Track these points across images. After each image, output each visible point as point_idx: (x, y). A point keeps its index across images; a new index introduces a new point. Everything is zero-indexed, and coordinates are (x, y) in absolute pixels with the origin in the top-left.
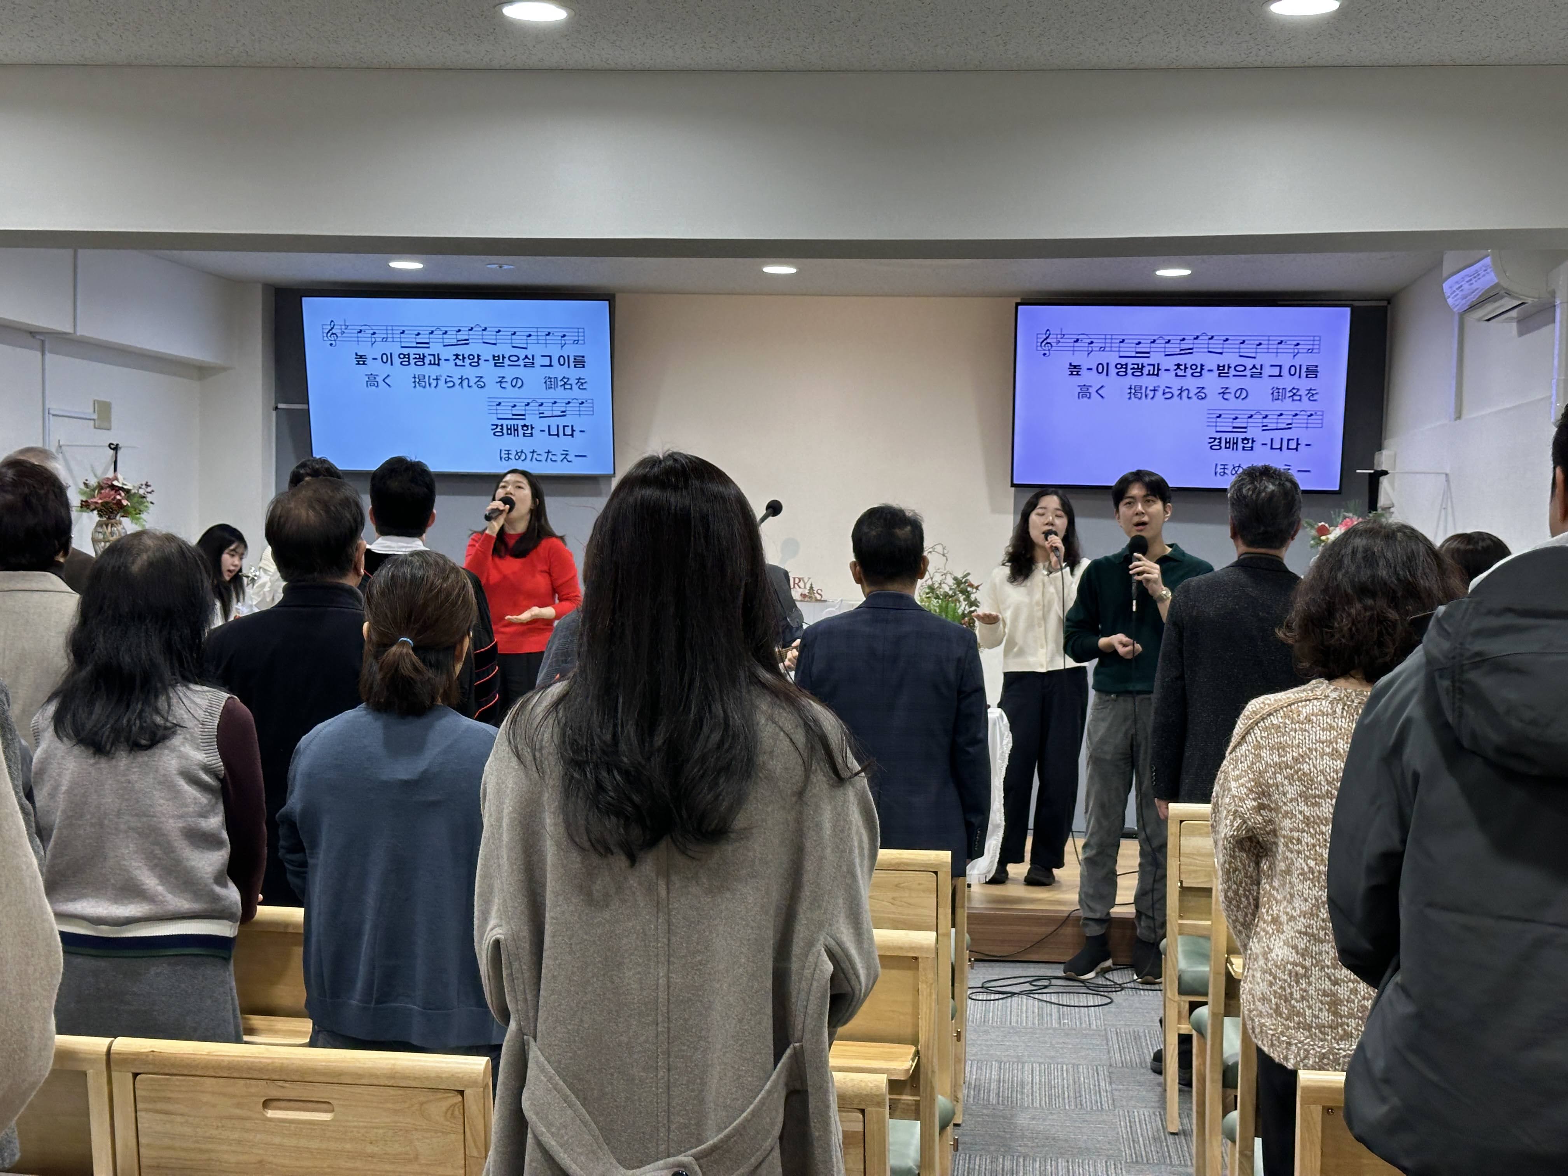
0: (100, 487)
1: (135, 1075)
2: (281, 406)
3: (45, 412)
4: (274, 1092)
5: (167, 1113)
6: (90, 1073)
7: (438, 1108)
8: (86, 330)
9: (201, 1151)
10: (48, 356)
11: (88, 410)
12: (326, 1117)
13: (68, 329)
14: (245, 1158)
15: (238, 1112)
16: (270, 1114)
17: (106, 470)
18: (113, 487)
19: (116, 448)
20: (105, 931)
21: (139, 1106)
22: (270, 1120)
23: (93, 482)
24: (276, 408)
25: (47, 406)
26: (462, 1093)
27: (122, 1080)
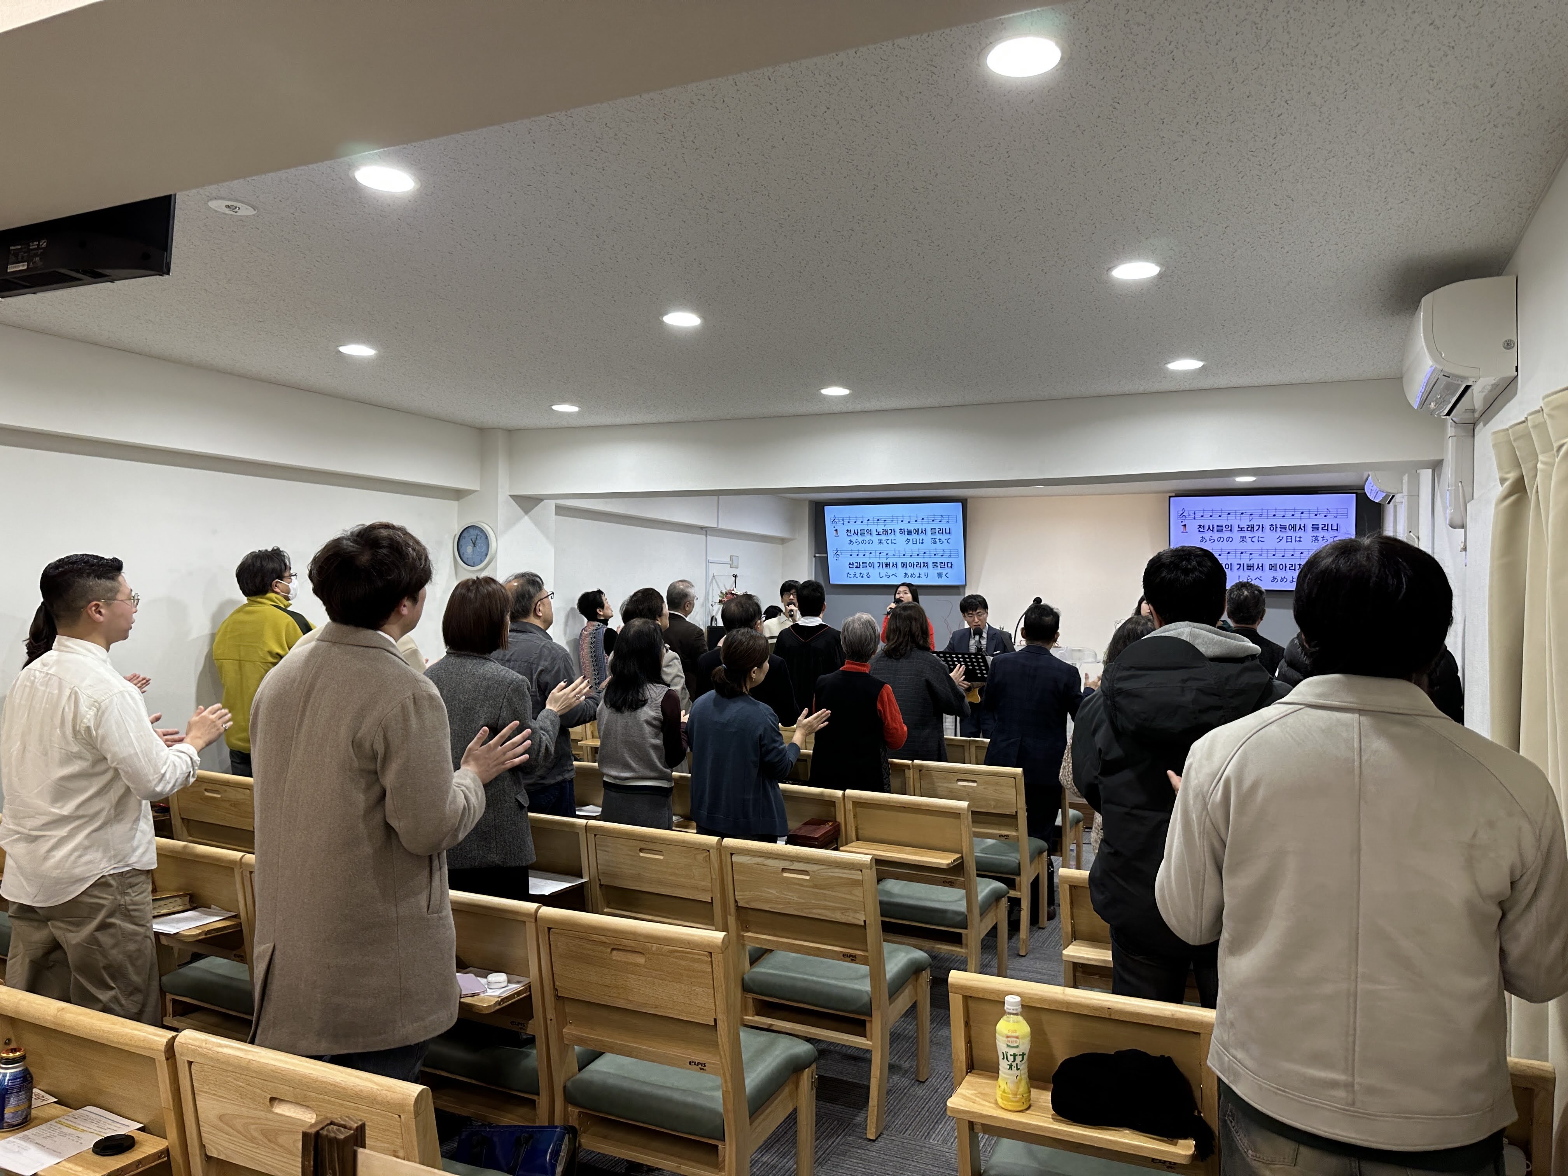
0: (726, 594)
1: (595, 835)
2: (817, 555)
3: (707, 562)
4: (643, 846)
5: (605, 851)
6: (580, 833)
7: (701, 857)
8: (723, 526)
9: (620, 868)
10: (708, 537)
11: (728, 560)
12: (661, 857)
13: (715, 525)
14: (634, 872)
15: (630, 853)
16: (641, 854)
17: (732, 586)
18: (732, 594)
19: (736, 576)
20: (618, 782)
21: (597, 848)
22: (640, 856)
23: (724, 592)
24: (815, 556)
25: (708, 558)
26: (709, 851)
27: (591, 836)
